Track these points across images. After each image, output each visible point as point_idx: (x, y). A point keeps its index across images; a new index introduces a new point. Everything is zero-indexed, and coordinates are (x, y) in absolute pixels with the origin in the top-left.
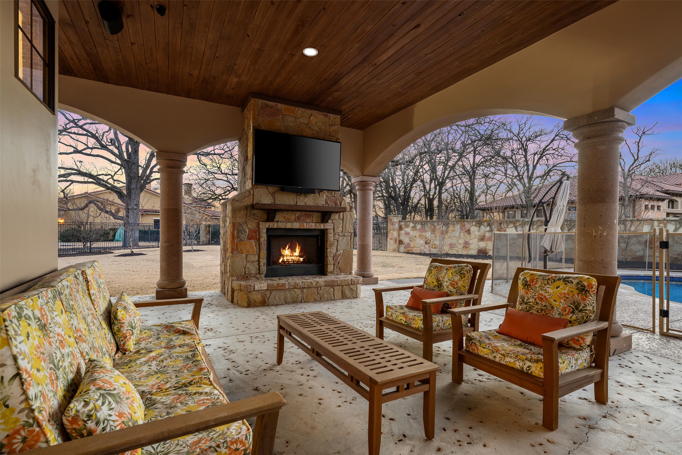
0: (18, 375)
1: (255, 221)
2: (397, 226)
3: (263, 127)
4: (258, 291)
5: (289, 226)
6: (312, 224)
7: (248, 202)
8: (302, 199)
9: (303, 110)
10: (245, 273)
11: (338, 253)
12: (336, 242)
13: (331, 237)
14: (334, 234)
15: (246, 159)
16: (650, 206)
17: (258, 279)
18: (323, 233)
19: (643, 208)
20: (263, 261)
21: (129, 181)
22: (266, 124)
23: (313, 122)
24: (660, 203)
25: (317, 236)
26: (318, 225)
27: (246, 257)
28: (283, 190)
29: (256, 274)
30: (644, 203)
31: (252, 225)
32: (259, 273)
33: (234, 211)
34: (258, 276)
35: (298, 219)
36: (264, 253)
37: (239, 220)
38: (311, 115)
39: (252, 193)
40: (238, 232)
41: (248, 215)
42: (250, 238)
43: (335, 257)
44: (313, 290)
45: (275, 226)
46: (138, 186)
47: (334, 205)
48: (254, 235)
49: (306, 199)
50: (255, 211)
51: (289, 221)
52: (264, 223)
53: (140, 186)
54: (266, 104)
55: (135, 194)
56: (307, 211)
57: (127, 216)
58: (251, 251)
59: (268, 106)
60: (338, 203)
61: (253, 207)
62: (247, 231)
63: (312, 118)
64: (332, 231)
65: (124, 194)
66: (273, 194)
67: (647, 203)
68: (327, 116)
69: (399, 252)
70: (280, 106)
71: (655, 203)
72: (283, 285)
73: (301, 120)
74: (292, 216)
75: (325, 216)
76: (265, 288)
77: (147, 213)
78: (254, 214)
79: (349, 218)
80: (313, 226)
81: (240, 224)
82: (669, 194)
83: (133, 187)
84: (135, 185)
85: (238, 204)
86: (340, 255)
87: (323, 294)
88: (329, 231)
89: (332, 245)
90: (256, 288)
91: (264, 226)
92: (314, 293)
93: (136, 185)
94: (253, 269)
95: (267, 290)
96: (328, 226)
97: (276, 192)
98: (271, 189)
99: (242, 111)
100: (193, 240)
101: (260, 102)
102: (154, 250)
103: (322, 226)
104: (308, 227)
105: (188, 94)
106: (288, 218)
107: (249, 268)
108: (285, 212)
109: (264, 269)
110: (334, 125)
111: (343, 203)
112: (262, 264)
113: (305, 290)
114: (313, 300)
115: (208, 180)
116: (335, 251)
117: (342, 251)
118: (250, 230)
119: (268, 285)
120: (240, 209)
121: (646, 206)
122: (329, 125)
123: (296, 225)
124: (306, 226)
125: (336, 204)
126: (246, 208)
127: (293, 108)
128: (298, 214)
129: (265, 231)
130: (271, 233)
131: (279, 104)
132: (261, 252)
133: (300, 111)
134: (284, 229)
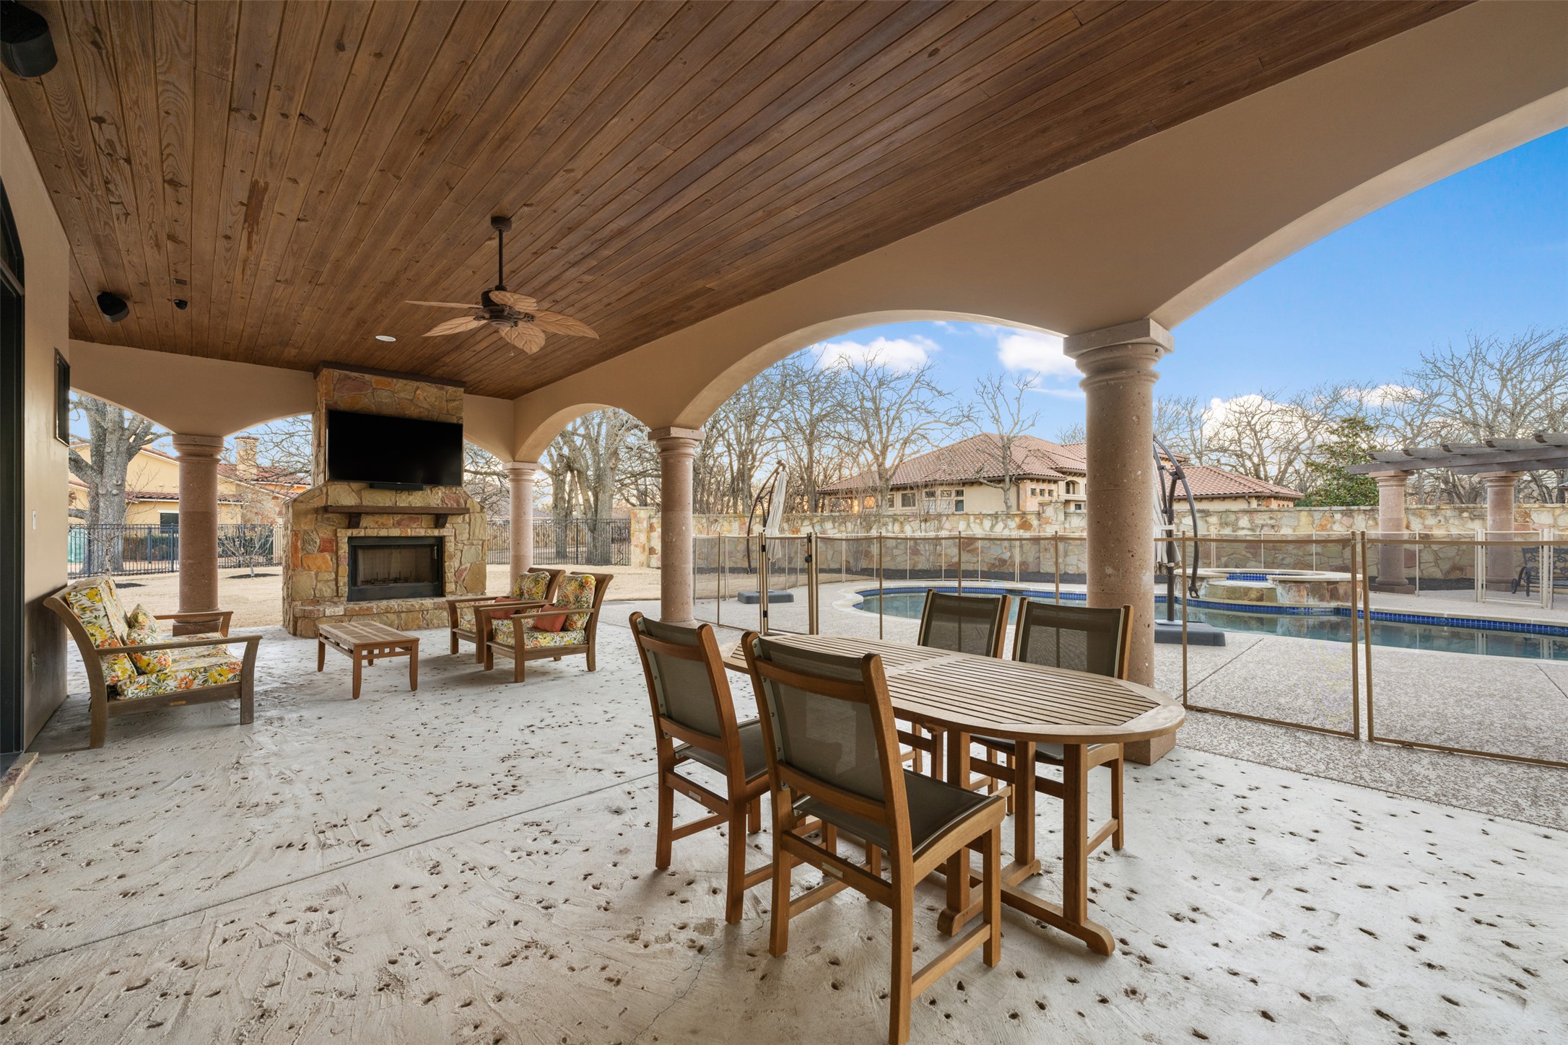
0: (106, 615)
1: (330, 528)
2: (645, 524)
3: (343, 406)
4: (331, 616)
5: (383, 533)
6: (421, 530)
7: (319, 502)
8: (404, 497)
9: (405, 382)
10: (315, 596)
11: (463, 567)
12: (459, 554)
13: (450, 547)
14: (456, 542)
15: (319, 445)
16: (1038, 491)
17: (335, 603)
18: (440, 541)
19: (1029, 492)
20: (344, 580)
21: (100, 437)
22: (345, 400)
23: (421, 397)
24: (1053, 487)
25: (432, 546)
26: (429, 531)
27: (317, 575)
28: (372, 487)
29: (332, 597)
30: (1029, 486)
31: (326, 533)
32: (337, 596)
33: (297, 515)
34: (336, 599)
35: (399, 524)
36: (344, 569)
37: (304, 527)
38: (417, 388)
39: (324, 491)
40: (304, 542)
41: (319, 519)
42: (322, 550)
43: (458, 573)
44: (415, 614)
45: (362, 534)
46: (123, 449)
47: (455, 506)
48: (330, 546)
49: (411, 498)
50: (330, 515)
51: (383, 526)
52: (343, 531)
53: (128, 449)
54: (346, 375)
55: (115, 464)
56: (413, 514)
57: (95, 509)
58: (324, 567)
59: (350, 378)
60: (462, 501)
61: (326, 509)
62: (318, 541)
63: (418, 392)
64: (453, 539)
65: (87, 464)
66: (359, 493)
67: (1033, 487)
68: (443, 389)
69: (649, 566)
70: (367, 377)
71: (1045, 486)
72: (369, 609)
73: (402, 395)
74: (390, 520)
75: (439, 519)
76: (342, 613)
77: (145, 498)
78: (328, 519)
79: (479, 521)
80: (422, 532)
81: (306, 532)
82: (1063, 473)
83: (108, 450)
84: (114, 445)
85: (302, 506)
86: (465, 569)
87: (432, 620)
88: (447, 539)
89: (451, 557)
90: (328, 613)
91: (344, 535)
92: (418, 618)
93: (118, 447)
94: (328, 591)
95: (345, 615)
96: (447, 531)
97: (364, 489)
98: (355, 485)
99: (315, 378)
100: (253, 556)
101: (337, 373)
102: (163, 578)
103: (436, 533)
104: (413, 534)
105: (226, 357)
106: (382, 524)
107: (321, 590)
108: (377, 516)
109: (344, 590)
110: (454, 400)
111: (468, 502)
112: (341, 584)
113: (403, 615)
114: (415, 627)
115: (291, 435)
116: (457, 565)
117: (468, 565)
118: (323, 540)
119: (345, 610)
120: (307, 513)
121: (1033, 492)
122: (447, 401)
123: (395, 532)
124: (410, 533)
125: (458, 503)
126: (316, 511)
127: (389, 380)
128: (398, 518)
129: (346, 540)
130: (355, 543)
131: (366, 376)
132: (340, 568)
133: (399, 384)
134: (377, 537)
